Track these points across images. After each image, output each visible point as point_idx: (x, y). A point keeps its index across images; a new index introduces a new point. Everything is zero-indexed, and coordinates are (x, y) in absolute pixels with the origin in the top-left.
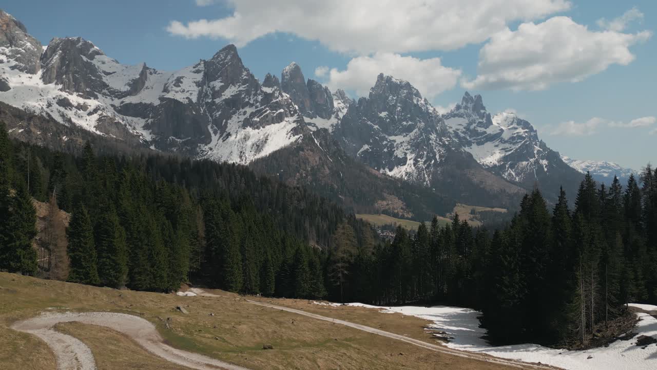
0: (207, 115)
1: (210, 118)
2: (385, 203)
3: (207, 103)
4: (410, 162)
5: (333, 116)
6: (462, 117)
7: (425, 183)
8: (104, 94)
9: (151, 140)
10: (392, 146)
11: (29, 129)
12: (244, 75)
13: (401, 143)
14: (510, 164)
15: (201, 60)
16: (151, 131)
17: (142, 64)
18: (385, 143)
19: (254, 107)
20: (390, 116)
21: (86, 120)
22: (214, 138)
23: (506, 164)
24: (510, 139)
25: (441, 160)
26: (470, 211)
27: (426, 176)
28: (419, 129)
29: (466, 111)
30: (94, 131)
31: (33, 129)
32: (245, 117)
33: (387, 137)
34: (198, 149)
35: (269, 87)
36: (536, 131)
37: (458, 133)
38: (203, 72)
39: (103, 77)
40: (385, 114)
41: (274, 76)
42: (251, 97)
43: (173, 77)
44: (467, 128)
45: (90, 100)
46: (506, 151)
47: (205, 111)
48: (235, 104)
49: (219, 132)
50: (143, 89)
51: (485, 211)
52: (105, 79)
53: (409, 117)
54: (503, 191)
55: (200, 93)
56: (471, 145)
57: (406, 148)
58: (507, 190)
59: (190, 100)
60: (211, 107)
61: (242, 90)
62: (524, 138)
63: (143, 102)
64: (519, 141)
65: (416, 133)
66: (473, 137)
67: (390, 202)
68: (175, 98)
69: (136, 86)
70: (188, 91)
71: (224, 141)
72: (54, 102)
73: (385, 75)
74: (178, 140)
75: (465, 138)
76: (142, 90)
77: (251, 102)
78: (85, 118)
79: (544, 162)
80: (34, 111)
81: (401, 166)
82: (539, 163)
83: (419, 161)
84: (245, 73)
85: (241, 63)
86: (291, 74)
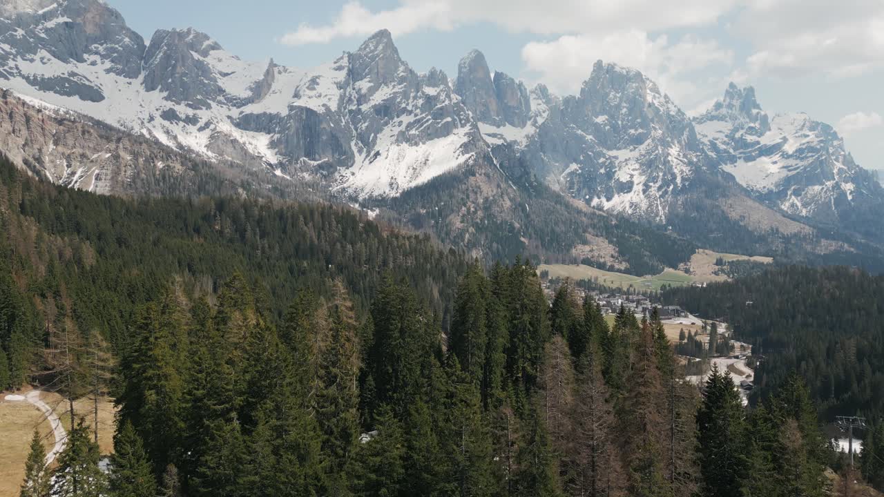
0: (350, 128)
1: (354, 132)
2: (587, 248)
3: (351, 111)
4: (638, 188)
5: (529, 123)
6: (722, 120)
7: (658, 219)
8: (220, 102)
9: (276, 162)
10: (612, 165)
11: (117, 153)
12: (401, 72)
13: (626, 160)
14: (794, 190)
15: (344, 52)
16: (277, 150)
17: (268, 61)
18: (602, 160)
19: (413, 115)
20: (610, 122)
21: (196, 137)
22: (359, 158)
23: (788, 189)
24: (796, 151)
25: (684, 185)
26: (715, 261)
27: (660, 208)
28: (653, 140)
29: (730, 111)
30: (205, 151)
31: (122, 153)
32: (400, 128)
33: (605, 151)
34: (336, 174)
35: (433, 87)
36: (842, 139)
37: (716, 144)
38: (346, 69)
39: (218, 80)
40: (604, 119)
41: (441, 71)
42: (410, 101)
43: (307, 77)
44: (731, 137)
45: (201, 111)
46: (789, 171)
47: (347, 123)
48: (386, 111)
49: (365, 150)
50: (269, 94)
51: (738, 261)
52: (222, 82)
53: (639, 123)
54: (775, 232)
55: (342, 98)
56: (736, 162)
57: (633, 167)
58: (781, 230)
59: (328, 109)
60: (355, 115)
61: (397, 92)
62: (817, 151)
63: (268, 112)
64: (810, 154)
65: (649, 145)
66: (738, 150)
67: (595, 248)
68: (308, 107)
69: (260, 90)
70: (326, 95)
71: (371, 162)
72: (157, 114)
73: (605, 63)
74: (312, 162)
75: (726, 151)
76: (267, 96)
77: (409, 108)
78: (194, 134)
79: (848, 187)
80: (133, 127)
81: (624, 193)
82: (840, 188)
83: (651, 186)
84: (402, 68)
85: (398, 55)
86: (470, 66)
